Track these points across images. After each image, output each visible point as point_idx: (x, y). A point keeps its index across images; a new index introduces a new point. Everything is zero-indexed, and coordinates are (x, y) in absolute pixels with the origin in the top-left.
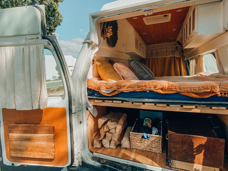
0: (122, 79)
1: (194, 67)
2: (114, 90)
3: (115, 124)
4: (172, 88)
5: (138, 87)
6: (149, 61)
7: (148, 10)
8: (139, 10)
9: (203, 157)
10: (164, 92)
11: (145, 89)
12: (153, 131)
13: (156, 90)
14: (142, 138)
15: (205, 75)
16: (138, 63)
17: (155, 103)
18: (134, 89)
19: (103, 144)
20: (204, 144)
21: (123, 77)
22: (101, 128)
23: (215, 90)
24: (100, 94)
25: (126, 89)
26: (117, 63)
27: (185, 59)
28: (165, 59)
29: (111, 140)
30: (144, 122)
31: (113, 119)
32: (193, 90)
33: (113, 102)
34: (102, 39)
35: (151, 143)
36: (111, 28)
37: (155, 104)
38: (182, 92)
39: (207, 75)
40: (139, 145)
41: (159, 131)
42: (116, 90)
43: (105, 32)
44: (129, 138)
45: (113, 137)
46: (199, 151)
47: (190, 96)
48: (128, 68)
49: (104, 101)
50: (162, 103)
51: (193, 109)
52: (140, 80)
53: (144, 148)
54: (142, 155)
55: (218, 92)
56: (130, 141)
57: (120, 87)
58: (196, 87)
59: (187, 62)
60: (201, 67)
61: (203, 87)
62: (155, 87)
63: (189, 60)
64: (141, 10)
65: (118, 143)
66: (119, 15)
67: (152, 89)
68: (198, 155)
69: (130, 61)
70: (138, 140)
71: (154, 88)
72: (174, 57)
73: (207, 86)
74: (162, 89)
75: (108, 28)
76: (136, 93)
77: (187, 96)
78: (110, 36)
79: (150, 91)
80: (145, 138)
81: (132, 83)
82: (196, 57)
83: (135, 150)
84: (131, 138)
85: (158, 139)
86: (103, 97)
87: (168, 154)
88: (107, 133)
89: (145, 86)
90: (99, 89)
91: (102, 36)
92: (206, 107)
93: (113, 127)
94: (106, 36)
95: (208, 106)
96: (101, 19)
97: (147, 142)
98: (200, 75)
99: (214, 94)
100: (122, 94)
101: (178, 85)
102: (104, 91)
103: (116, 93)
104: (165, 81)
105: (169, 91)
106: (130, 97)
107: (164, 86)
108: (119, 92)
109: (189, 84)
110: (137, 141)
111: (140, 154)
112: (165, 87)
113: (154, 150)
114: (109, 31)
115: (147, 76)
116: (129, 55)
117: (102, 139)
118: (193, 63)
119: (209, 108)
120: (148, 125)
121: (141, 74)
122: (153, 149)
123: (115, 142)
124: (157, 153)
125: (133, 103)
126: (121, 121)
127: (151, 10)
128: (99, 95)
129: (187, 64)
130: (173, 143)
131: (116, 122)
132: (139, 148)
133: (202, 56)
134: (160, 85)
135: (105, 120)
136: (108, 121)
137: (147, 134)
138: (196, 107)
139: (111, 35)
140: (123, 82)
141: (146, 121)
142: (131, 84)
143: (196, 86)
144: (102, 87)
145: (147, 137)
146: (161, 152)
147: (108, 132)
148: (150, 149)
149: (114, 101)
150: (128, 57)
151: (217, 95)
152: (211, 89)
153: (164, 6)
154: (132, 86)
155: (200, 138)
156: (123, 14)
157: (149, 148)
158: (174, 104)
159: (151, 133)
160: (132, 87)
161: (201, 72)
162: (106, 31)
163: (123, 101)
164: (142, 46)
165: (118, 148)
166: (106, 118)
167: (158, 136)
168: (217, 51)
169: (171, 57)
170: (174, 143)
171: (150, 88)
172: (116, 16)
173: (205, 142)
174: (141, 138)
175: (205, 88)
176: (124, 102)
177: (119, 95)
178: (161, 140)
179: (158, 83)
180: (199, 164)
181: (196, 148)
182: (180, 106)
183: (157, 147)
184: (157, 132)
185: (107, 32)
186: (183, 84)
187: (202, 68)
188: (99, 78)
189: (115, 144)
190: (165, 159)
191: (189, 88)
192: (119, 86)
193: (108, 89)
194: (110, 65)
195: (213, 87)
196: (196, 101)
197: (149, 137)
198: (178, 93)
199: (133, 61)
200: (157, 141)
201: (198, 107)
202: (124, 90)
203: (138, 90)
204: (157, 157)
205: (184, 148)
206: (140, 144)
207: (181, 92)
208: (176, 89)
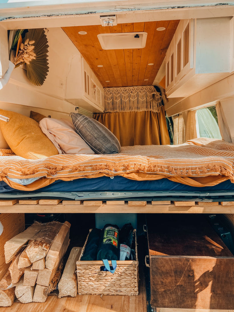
0: (60, 151)
1: (182, 130)
2: (41, 177)
3: (45, 249)
4: (155, 170)
5: (93, 169)
6: (109, 117)
7: (109, 16)
8: (91, 13)
9: (211, 294)
10: (142, 177)
11: (107, 173)
12: (121, 253)
13: (128, 174)
14: (101, 270)
15: (202, 144)
16: (90, 119)
17: (126, 200)
18: (85, 173)
19: (18, 297)
20: (211, 270)
21: (61, 148)
22: (11, 262)
23: (226, 173)
24: (6, 187)
25: (67, 175)
26: (48, 119)
27: (167, 116)
28: (136, 114)
29: (36, 284)
30: (105, 236)
31: (39, 240)
32: (191, 174)
33: (38, 204)
34: (12, 65)
35: (119, 278)
36: (32, 45)
37: (126, 202)
38: (174, 177)
39: (204, 144)
40: (95, 286)
41: (133, 250)
42: (45, 177)
43: (19, 53)
44: (75, 274)
45: (39, 278)
46: (203, 284)
47: (187, 184)
48: (71, 130)
49: (16, 201)
50: (138, 199)
51: (191, 206)
52: (96, 153)
53: (104, 290)
54: (102, 305)
55: (231, 175)
56: (76, 279)
57: (55, 170)
58: (196, 168)
59: (169, 121)
60: (193, 130)
61: (208, 167)
62: (126, 168)
63: (173, 118)
64: (95, 12)
65: (51, 289)
66: (48, 18)
67: (120, 172)
68: (203, 291)
69: (74, 116)
70: (93, 277)
71: (124, 170)
72: (150, 111)
73: (215, 166)
74: (138, 172)
75: (26, 44)
76: (89, 183)
77: (181, 184)
78: (30, 62)
79: (117, 177)
80: (107, 270)
81: (81, 162)
82: (185, 112)
83: (86, 298)
84: (78, 274)
85: (132, 268)
86: (16, 194)
87: (152, 298)
88: (26, 272)
89: (107, 167)
90: (4, 175)
91: (12, 58)
92: (213, 202)
93: (38, 257)
94: (22, 61)
95: (216, 200)
96: (8, 20)
97: (110, 278)
98: (193, 144)
99: (225, 180)
100: (59, 184)
101: (166, 164)
102: (17, 181)
103: (46, 183)
104: (144, 157)
105: (150, 176)
106: (76, 190)
107: (142, 166)
108: (53, 181)
109: (184, 162)
110: (91, 278)
111: (98, 305)
112: (144, 169)
113: (124, 291)
114: (28, 51)
115: (109, 145)
116: (71, 103)
117: (15, 285)
118: (179, 123)
119: (217, 203)
120: (112, 241)
121: (98, 143)
122: (123, 289)
123: (44, 287)
124: (130, 295)
125: (82, 202)
126: (58, 241)
127: (114, 15)
128: (5, 190)
129: (170, 124)
130: (159, 276)
131: (46, 245)
132: (95, 292)
133: (194, 112)
134: (135, 164)
135: (21, 242)
136: (27, 243)
137: (110, 262)
138: (197, 203)
139: (33, 60)
140: (60, 160)
141: (107, 234)
142: (78, 162)
143: (195, 165)
144: (12, 172)
145: (112, 268)
146: (138, 292)
147: (29, 268)
148: (117, 291)
149: (41, 202)
150: (71, 108)
151: (229, 180)
152: (221, 171)
153: (139, 12)
154: (79, 166)
155: (205, 260)
156: (58, 17)
157: (114, 288)
158: (160, 200)
159: (118, 259)
160: (80, 171)
161: (193, 138)
162: (20, 49)
163: (61, 200)
164: (96, 88)
165: (51, 299)
166: (24, 237)
167: (131, 262)
168: (219, 103)
169: (145, 111)
170: (161, 275)
171: (116, 171)
172: (42, 18)
173: (214, 266)
174: (98, 270)
175: (212, 170)
176: (64, 202)
177: (52, 188)
178: (136, 269)
179: (130, 161)
180: (204, 307)
181: (199, 280)
182: (169, 202)
183: (130, 283)
184: (129, 252)
185: (23, 52)
186: (174, 162)
187: (194, 132)
188: (7, 151)
189: (45, 293)
190: (145, 306)
191: (184, 169)
192: (53, 169)
193: (27, 175)
194: (32, 122)
195: (223, 167)
196: (195, 193)
197: (114, 267)
198: (165, 180)
199: (81, 115)
200: (130, 272)
201: (199, 204)
202: (64, 176)
203: (92, 174)
204: (131, 305)
205: (178, 282)
206: (97, 283)
207: (170, 177)
208: (162, 171)
